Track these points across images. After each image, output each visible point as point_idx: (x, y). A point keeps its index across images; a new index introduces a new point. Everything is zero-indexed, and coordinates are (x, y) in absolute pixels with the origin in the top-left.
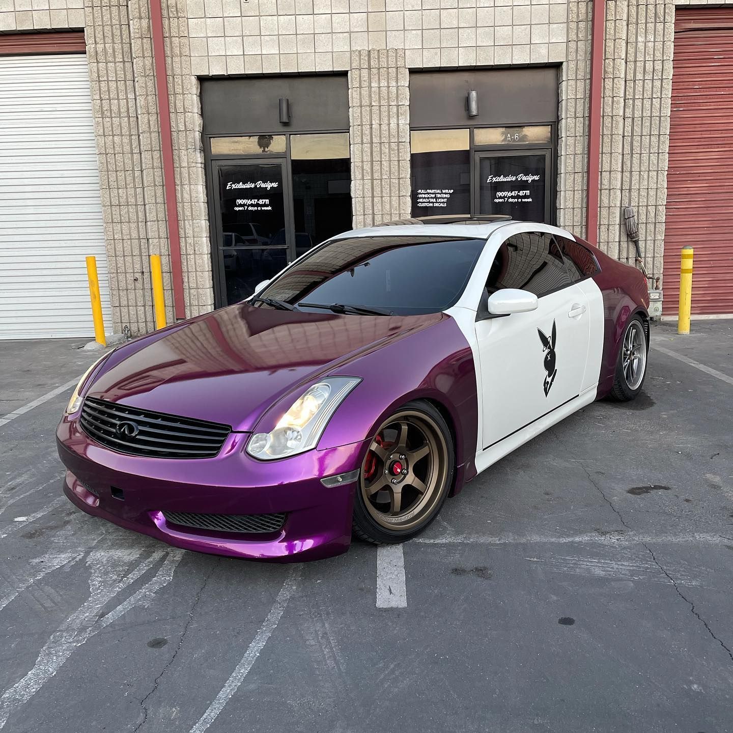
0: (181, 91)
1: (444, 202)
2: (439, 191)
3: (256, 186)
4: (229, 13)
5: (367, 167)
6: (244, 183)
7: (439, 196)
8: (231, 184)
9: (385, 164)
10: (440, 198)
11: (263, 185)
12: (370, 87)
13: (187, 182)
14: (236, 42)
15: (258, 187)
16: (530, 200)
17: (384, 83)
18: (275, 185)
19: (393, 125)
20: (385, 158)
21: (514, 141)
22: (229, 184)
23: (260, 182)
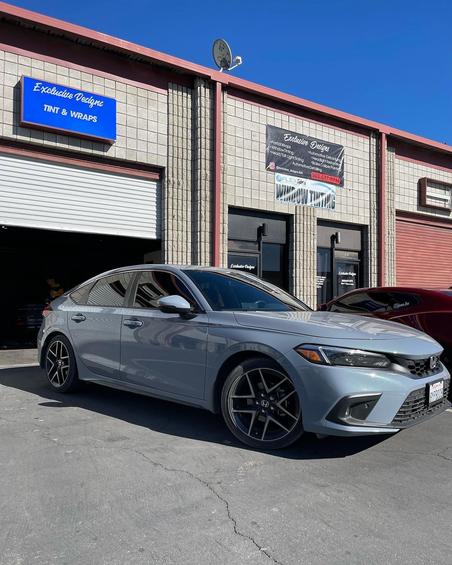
0: (222, 212)
1: (322, 283)
2: (320, 277)
3: (244, 267)
4: (246, 176)
5: (302, 262)
6: (239, 265)
7: (320, 279)
8: (233, 265)
9: (309, 261)
10: (321, 280)
11: (248, 267)
12: (303, 224)
13: (222, 262)
14: (248, 191)
15: (245, 268)
16: (353, 284)
17: (309, 223)
18: (253, 267)
19: (312, 243)
20: (309, 259)
21: (347, 257)
22: (232, 265)
23: (246, 265)
